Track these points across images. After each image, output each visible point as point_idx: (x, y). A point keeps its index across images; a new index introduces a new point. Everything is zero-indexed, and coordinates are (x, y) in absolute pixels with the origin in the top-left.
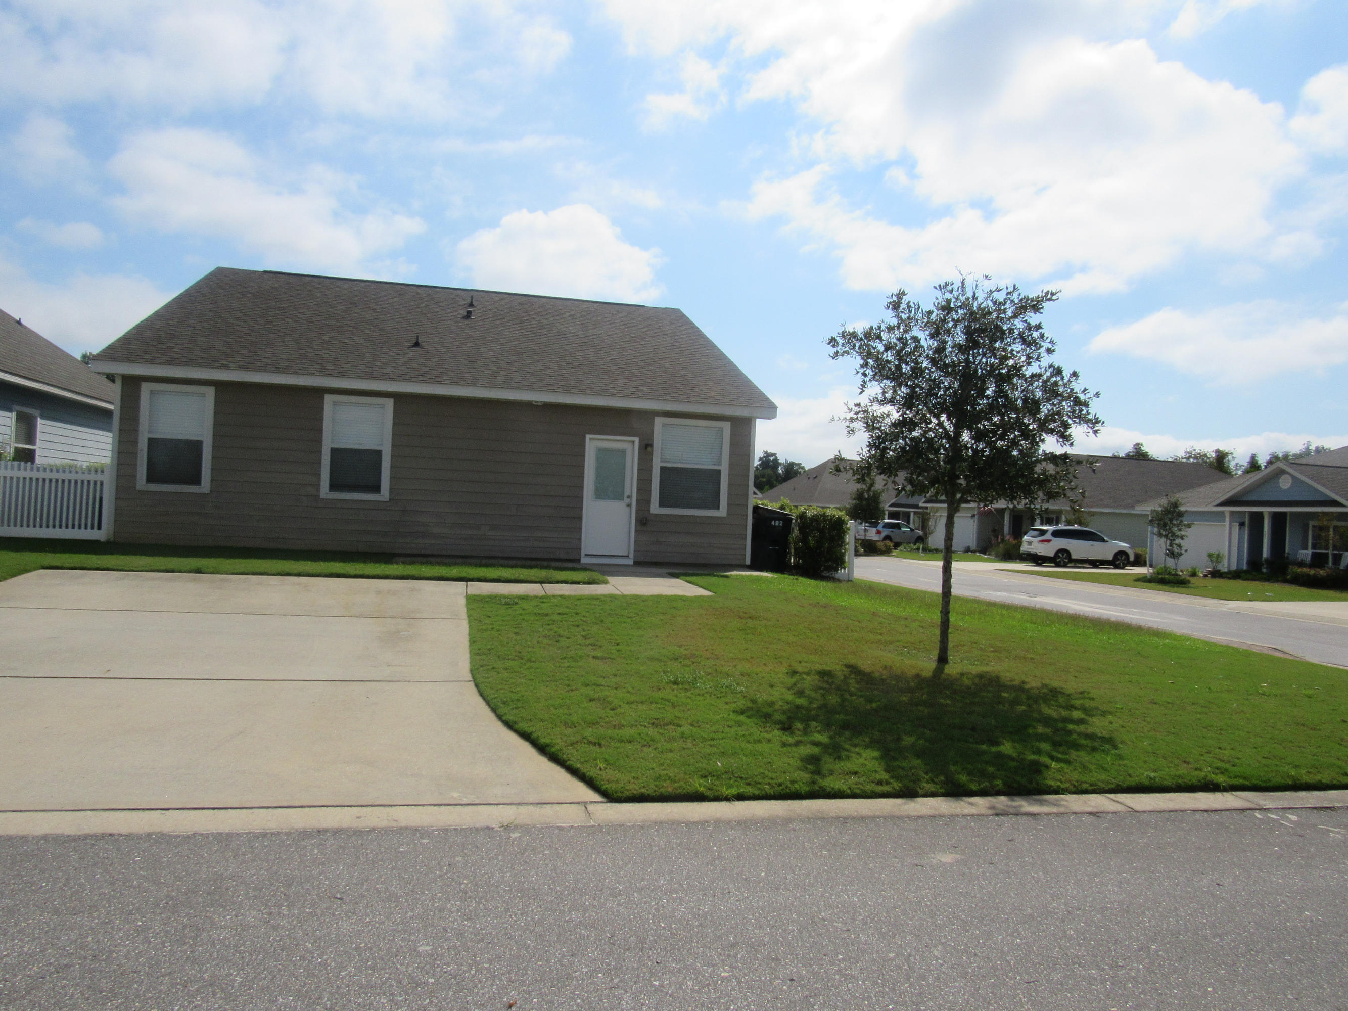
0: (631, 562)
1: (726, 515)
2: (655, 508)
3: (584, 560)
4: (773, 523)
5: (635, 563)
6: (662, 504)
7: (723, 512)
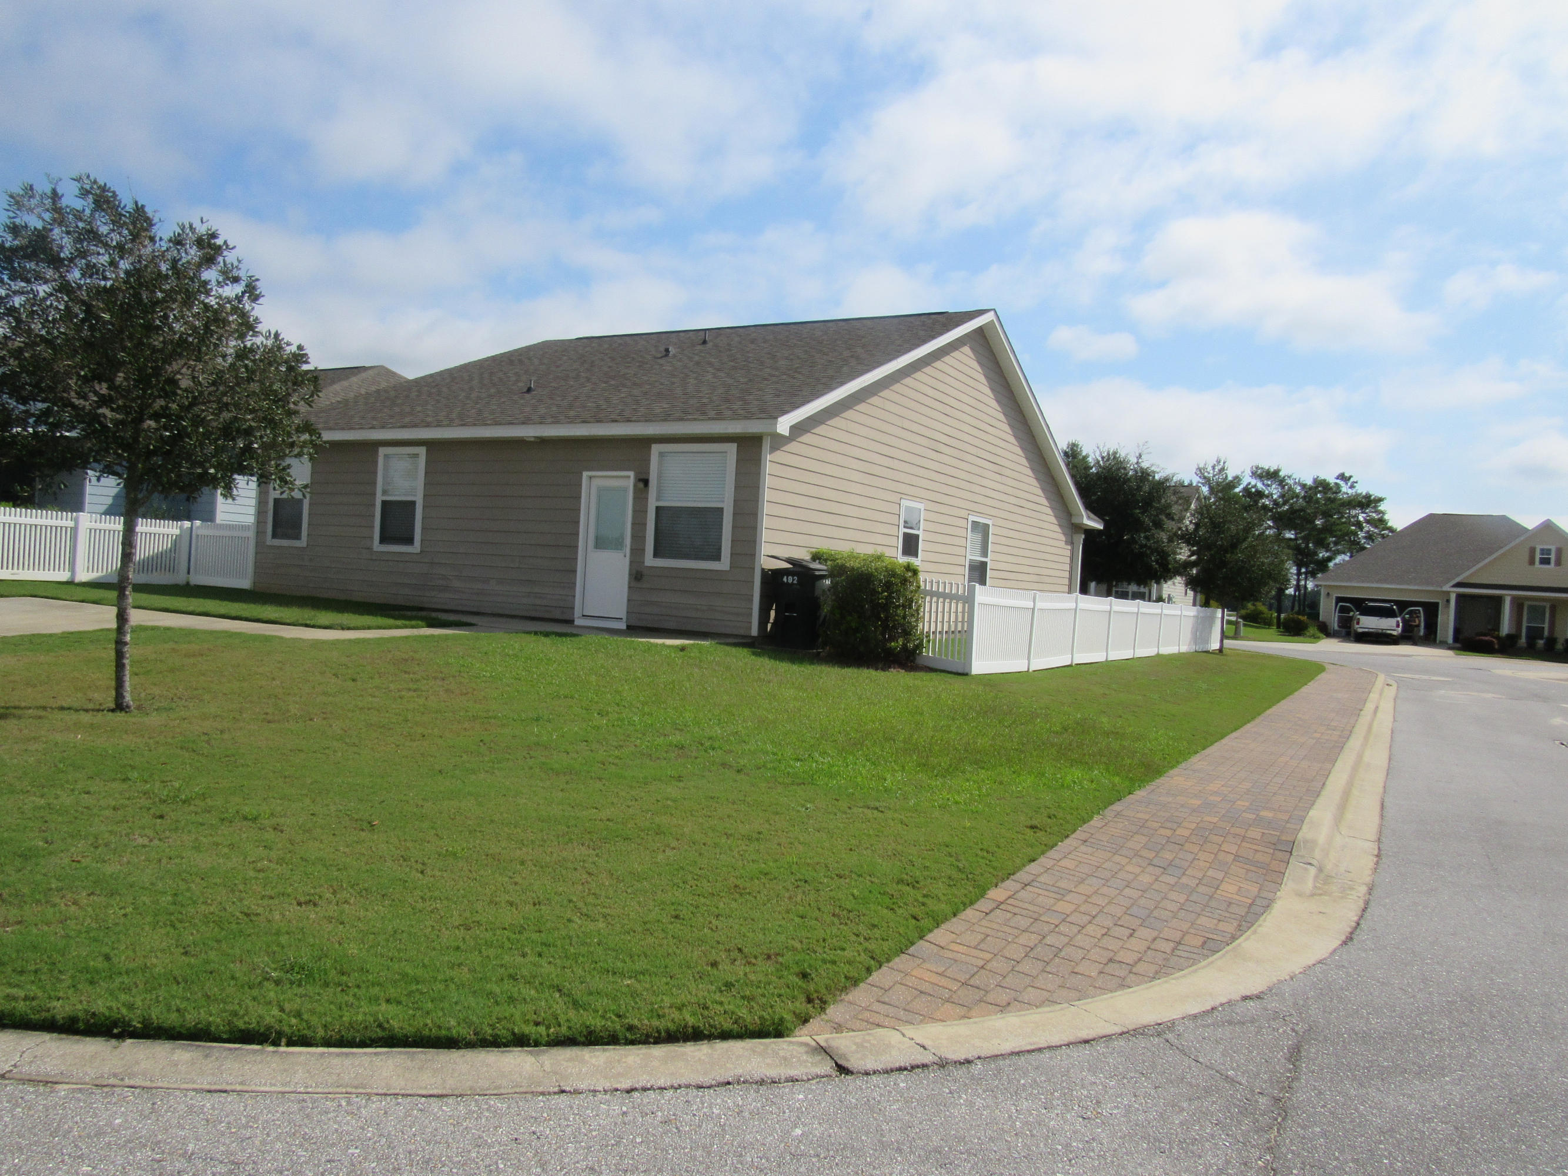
0: (623, 626)
1: (728, 569)
2: (650, 560)
3: (577, 622)
4: (785, 579)
5: (628, 627)
6: (657, 554)
7: (724, 564)
